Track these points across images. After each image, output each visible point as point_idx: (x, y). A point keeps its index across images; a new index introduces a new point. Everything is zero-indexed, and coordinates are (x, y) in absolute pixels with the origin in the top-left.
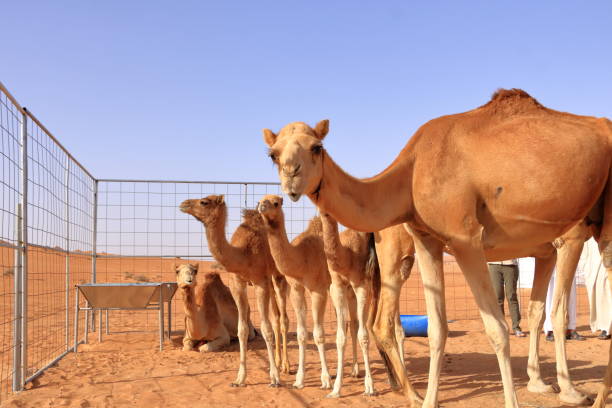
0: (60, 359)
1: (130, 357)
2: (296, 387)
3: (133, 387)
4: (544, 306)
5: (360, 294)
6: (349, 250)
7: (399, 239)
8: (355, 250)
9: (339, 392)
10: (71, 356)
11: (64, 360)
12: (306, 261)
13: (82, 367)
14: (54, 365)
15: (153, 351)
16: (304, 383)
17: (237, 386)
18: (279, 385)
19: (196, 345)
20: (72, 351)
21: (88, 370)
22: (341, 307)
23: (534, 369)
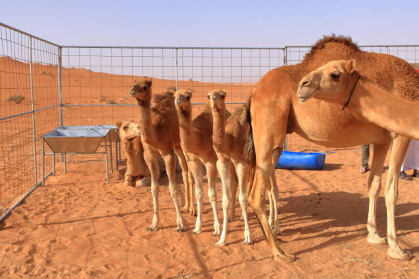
0: (28, 195)
1: (82, 192)
2: (195, 233)
3: (74, 229)
4: (380, 179)
5: (239, 169)
6: (230, 136)
7: (272, 134)
8: (235, 135)
9: (225, 242)
10: (38, 192)
11: (31, 196)
12: (202, 142)
13: (44, 204)
14: (23, 202)
15: (101, 184)
16: (200, 230)
17: (152, 230)
18: (183, 231)
19: (133, 180)
20: (40, 185)
21: (47, 206)
22: (225, 178)
23: (372, 226)
